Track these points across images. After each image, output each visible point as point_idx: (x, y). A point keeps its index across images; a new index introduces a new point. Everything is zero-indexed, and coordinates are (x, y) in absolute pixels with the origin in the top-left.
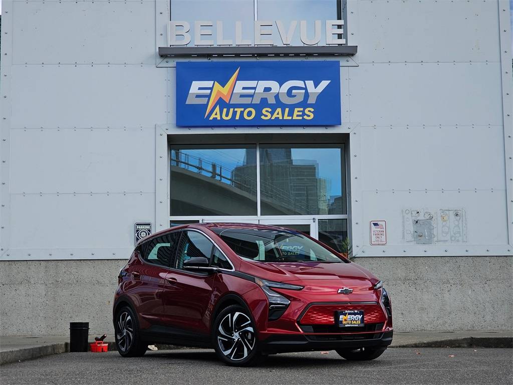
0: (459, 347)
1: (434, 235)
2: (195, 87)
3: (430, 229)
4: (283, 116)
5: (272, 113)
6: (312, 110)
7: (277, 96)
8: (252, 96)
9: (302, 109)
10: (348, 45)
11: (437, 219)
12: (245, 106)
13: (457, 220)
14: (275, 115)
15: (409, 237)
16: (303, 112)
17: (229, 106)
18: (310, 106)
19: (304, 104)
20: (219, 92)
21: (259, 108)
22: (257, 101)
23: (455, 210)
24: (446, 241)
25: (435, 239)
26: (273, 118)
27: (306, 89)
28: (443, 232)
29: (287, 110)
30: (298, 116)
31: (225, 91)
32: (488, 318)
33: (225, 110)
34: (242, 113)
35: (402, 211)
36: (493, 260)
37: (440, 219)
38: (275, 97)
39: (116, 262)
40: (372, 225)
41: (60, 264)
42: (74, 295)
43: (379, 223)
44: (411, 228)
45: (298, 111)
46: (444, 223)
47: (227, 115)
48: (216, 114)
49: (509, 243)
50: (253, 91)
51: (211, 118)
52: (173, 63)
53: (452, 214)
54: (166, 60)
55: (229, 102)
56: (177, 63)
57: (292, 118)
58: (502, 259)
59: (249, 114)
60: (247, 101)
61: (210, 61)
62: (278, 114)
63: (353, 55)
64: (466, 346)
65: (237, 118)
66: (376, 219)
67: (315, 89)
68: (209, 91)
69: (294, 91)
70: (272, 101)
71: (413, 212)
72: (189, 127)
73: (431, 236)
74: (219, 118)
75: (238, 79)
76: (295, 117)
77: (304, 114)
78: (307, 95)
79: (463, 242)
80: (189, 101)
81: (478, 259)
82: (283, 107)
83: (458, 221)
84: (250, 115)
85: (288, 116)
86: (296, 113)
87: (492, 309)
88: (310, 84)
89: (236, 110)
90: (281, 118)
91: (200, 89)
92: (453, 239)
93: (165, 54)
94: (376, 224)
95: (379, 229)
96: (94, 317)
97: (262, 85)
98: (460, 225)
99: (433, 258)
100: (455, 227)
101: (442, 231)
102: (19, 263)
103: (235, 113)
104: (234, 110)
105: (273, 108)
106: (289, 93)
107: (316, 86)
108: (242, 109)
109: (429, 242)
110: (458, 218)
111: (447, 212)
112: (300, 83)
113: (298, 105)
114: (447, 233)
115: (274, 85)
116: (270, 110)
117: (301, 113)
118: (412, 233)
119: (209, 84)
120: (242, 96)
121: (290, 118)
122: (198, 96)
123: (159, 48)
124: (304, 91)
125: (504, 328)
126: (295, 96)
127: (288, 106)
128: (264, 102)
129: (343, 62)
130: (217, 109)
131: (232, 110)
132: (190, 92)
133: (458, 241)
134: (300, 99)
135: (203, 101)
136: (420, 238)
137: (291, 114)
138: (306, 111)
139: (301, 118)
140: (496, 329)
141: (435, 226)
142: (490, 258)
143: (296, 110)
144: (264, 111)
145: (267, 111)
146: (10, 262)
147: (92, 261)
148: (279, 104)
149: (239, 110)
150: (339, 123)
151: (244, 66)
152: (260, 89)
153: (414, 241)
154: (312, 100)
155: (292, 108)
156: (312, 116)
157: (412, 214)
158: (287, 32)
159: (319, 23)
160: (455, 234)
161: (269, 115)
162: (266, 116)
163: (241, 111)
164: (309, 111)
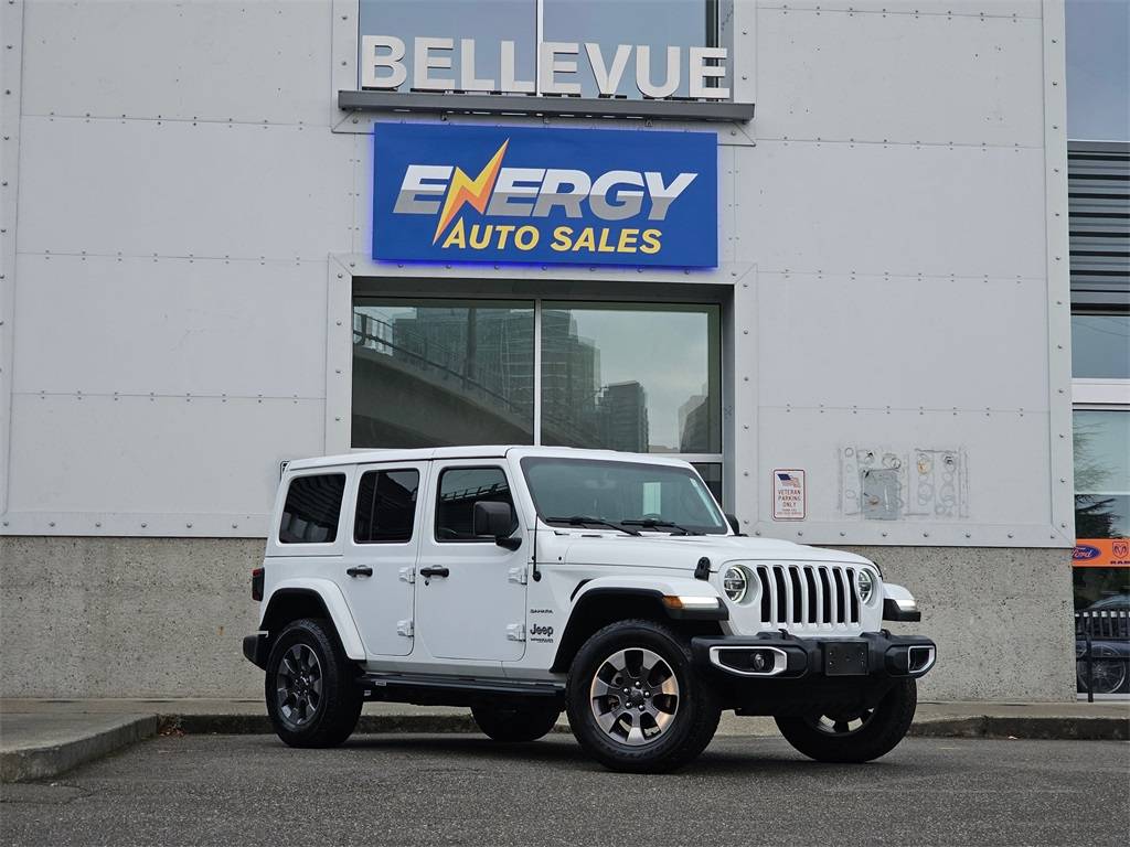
0: (960, 735)
1: (902, 502)
2: (415, 177)
3: (895, 490)
4: (597, 244)
5: (574, 238)
6: (658, 234)
7: (585, 203)
8: (532, 200)
9: (636, 232)
10: (736, 102)
11: (908, 468)
12: (518, 222)
13: (948, 472)
14: (580, 243)
15: (851, 505)
16: (639, 237)
17: (484, 220)
18: (655, 224)
19: (641, 221)
20: (463, 190)
21: (546, 226)
22: (542, 211)
23: (947, 452)
24: (927, 514)
25: (904, 510)
26: (576, 248)
27: (645, 189)
28: (920, 496)
29: (606, 232)
30: (627, 245)
31: (477, 187)
32: (1007, 674)
33: (476, 228)
34: (511, 235)
35: (839, 450)
36: (1018, 555)
37: (914, 468)
38: (581, 203)
39: (239, 544)
40: (778, 478)
41: (116, 545)
42: (147, 613)
43: (790, 474)
44: (855, 485)
45: (629, 236)
46: (923, 478)
47: (480, 239)
48: (457, 237)
49: (1052, 522)
50: (534, 190)
51: (446, 245)
52: (367, 124)
53: (938, 459)
54: (351, 118)
55: (485, 211)
56: (376, 124)
57: (616, 249)
58: (1035, 555)
59: (527, 238)
60: (523, 210)
61: (446, 123)
62: (586, 240)
63: (744, 122)
64: (973, 733)
65: (501, 246)
66: (784, 465)
67: (665, 191)
68: (443, 188)
69: (620, 193)
70: (574, 212)
71: (860, 454)
72: (400, 262)
73: (896, 504)
74: (462, 246)
75: (505, 163)
76: (622, 248)
77: (641, 242)
78: (647, 202)
79: (960, 516)
80: (400, 208)
81: (989, 553)
82: (598, 225)
83: (951, 474)
84: (527, 240)
85: (607, 245)
86: (624, 239)
87: (1015, 658)
88: (654, 179)
89: (498, 228)
90: (592, 249)
91: (424, 181)
92: (940, 510)
93: (350, 106)
94: (784, 477)
95: (792, 488)
96: (188, 660)
97: (554, 177)
98: (956, 482)
99: (899, 549)
100: (945, 485)
101: (918, 492)
102: (29, 542)
103: (496, 235)
104: (494, 228)
105: (577, 227)
106: (611, 196)
107: (667, 184)
108: (512, 228)
109: (892, 515)
110: (950, 467)
111: (930, 455)
112: (633, 177)
113: (628, 223)
114: (928, 499)
115: (579, 179)
116: (569, 231)
117: (634, 240)
118: (858, 496)
119: (443, 172)
120: (512, 200)
121: (612, 249)
122: (420, 197)
123: (340, 92)
125: (1038, 695)
126: (623, 203)
127: (607, 224)
128: (558, 215)
129: (724, 135)
130: (460, 226)
131: (489, 229)
132: (403, 188)
133: (950, 515)
134: (633, 210)
135: (430, 208)
136: (874, 507)
137: (613, 241)
138: (646, 236)
139: (634, 250)
140: (1024, 696)
141: (904, 482)
142: (1013, 550)
143: (625, 232)
144: (557, 233)
145: (563, 233)
146: (10, 540)
147: (186, 541)
148: (588, 219)
149: (504, 230)
150: (711, 263)
151: (517, 137)
152: (550, 187)
153: (862, 512)
154: (657, 214)
155: (616, 228)
156: (657, 246)
157: (857, 456)
158: (608, 67)
159: (674, 53)
160: (944, 500)
161: (568, 242)
162: (561, 243)
163: (509, 232)
164: (652, 236)
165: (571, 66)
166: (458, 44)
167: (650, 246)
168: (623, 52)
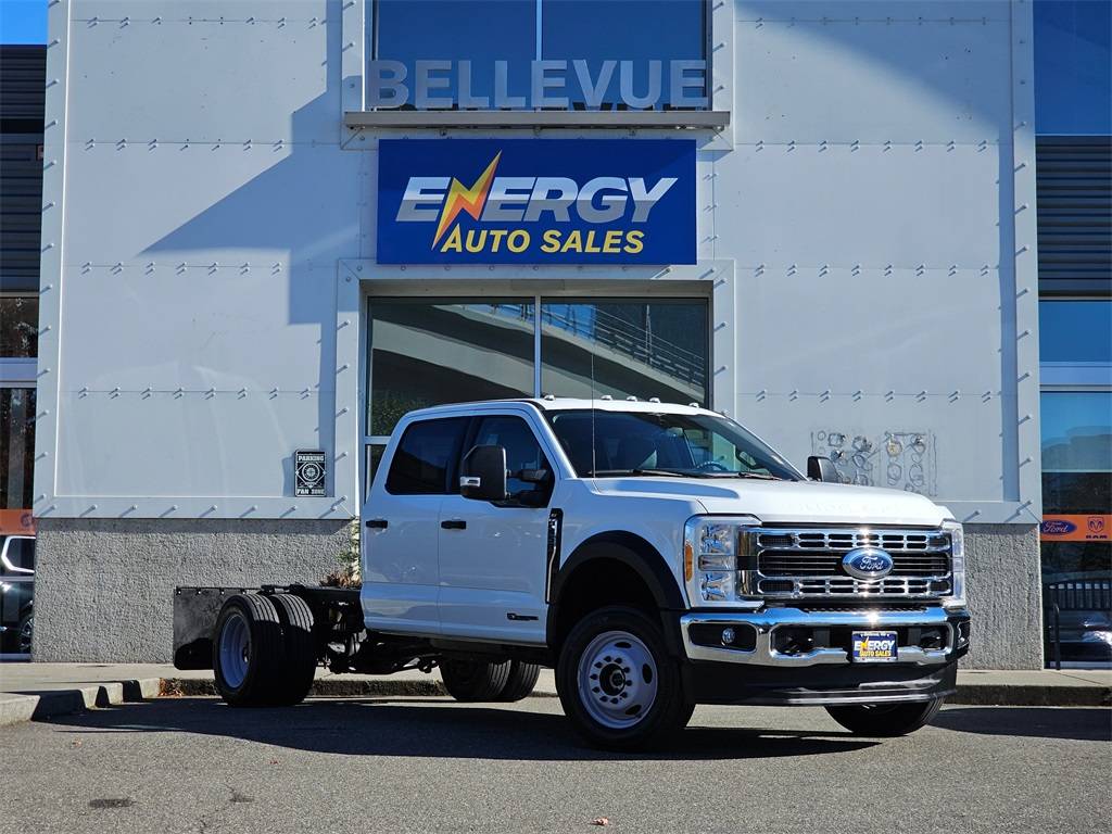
1: (872, 482)
3: (866, 470)
5: (563, 241)
6: (641, 235)
7: (572, 207)
8: (523, 206)
9: (620, 233)
10: (714, 110)
11: (879, 450)
13: (918, 453)
14: (568, 245)
16: (623, 238)
17: (479, 226)
18: (638, 226)
19: (625, 224)
20: (460, 199)
21: (536, 229)
22: (533, 216)
23: (917, 434)
26: (564, 250)
27: (629, 193)
28: (889, 476)
29: (592, 234)
30: (612, 246)
31: (472, 198)
33: (471, 233)
34: (504, 239)
35: (813, 434)
36: (986, 531)
37: (884, 450)
38: (569, 208)
39: (259, 524)
45: (614, 237)
46: (893, 460)
47: (475, 243)
48: (454, 242)
49: (1019, 499)
50: (525, 197)
51: (444, 249)
52: (372, 141)
53: (907, 441)
54: (359, 135)
55: (480, 219)
56: (380, 139)
58: (1003, 531)
59: (519, 241)
60: (515, 216)
61: (445, 137)
62: (574, 242)
63: (721, 128)
65: (495, 249)
67: (645, 194)
68: (441, 197)
69: (605, 198)
70: (562, 216)
71: (833, 437)
74: (459, 250)
75: (499, 172)
76: (607, 249)
77: (624, 242)
78: (631, 204)
80: (405, 215)
82: (584, 227)
83: (920, 455)
84: (519, 243)
85: (593, 246)
86: (608, 240)
88: (637, 185)
89: (492, 233)
90: (579, 250)
91: (424, 191)
93: (356, 124)
97: (546, 184)
98: (924, 463)
100: (913, 466)
101: (887, 474)
103: (490, 239)
104: (488, 233)
105: (565, 230)
106: (597, 200)
107: (649, 189)
108: (505, 233)
110: (919, 449)
111: (899, 438)
112: (617, 183)
113: (612, 226)
114: (898, 478)
115: (567, 186)
116: (558, 234)
117: (618, 241)
119: (441, 182)
120: (505, 206)
121: (597, 250)
122: (420, 206)
123: (347, 113)
124: (625, 198)
126: (607, 207)
127: (593, 226)
128: (547, 219)
129: (703, 142)
130: (457, 232)
131: (484, 233)
132: (404, 199)
134: (616, 213)
135: (430, 216)
137: (599, 242)
138: (629, 237)
139: (618, 250)
141: (875, 463)
142: (981, 526)
143: (610, 234)
144: (546, 237)
145: (553, 236)
148: (575, 222)
149: (498, 234)
150: (690, 258)
151: (510, 149)
152: (540, 195)
154: (640, 216)
155: (601, 230)
156: (640, 246)
157: (829, 439)
158: (594, 83)
159: (655, 67)
160: (912, 480)
161: (557, 244)
162: (551, 246)
163: (502, 236)
164: (635, 237)
165: (560, 82)
166: (455, 66)
167: (634, 246)
168: (608, 66)
